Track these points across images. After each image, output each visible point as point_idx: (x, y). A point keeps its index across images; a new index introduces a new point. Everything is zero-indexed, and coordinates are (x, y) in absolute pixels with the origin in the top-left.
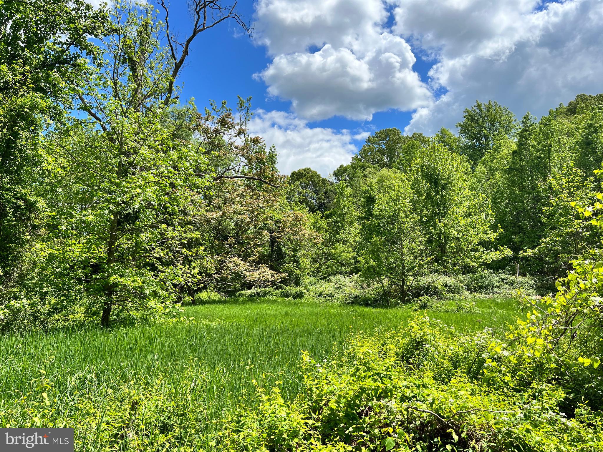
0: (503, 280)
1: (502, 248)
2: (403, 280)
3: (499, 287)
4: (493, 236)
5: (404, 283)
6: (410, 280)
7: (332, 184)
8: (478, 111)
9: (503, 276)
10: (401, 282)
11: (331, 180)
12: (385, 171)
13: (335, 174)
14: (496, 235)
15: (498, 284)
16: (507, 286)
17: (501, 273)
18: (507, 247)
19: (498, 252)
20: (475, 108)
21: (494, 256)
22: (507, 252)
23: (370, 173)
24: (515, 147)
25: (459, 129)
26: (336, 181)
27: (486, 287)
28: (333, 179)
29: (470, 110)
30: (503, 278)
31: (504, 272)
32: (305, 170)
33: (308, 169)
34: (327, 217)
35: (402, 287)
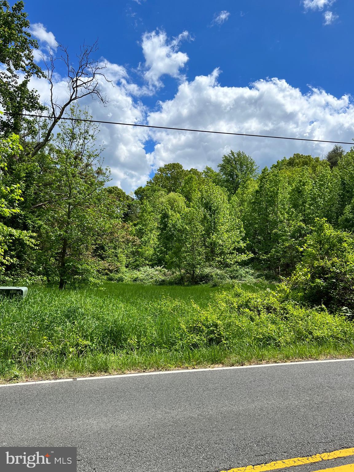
0: (247, 272)
1: (248, 253)
2: (194, 271)
3: (245, 277)
4: (242, 245)
5: (194, 272)
6: (198, 271)
7: (133, 200)
8: (232, 157)
9: (247, 270)
10: (192, 272)
11: (132, 197)
12: (172, 194)
13: (136, 193)
14: (245, 244)
15: (244, 275)
16: (250, 276)
17: (246, 268)
18: (252, 253)
19: (246, 255)
20: (231, 155)
21: (244, 257)
22: (252, 255)
23: (161, 195)
24: (257, 188)
25: (220, 168)
26: (136, 198)
27: (237, 276)
28: (134, 196)
29: (227, 156)
30: (248, 271)
31: (248, 268)
32: (113, 188)
33: (116, 187)
34: (135, 225)
35: (193, 275)
